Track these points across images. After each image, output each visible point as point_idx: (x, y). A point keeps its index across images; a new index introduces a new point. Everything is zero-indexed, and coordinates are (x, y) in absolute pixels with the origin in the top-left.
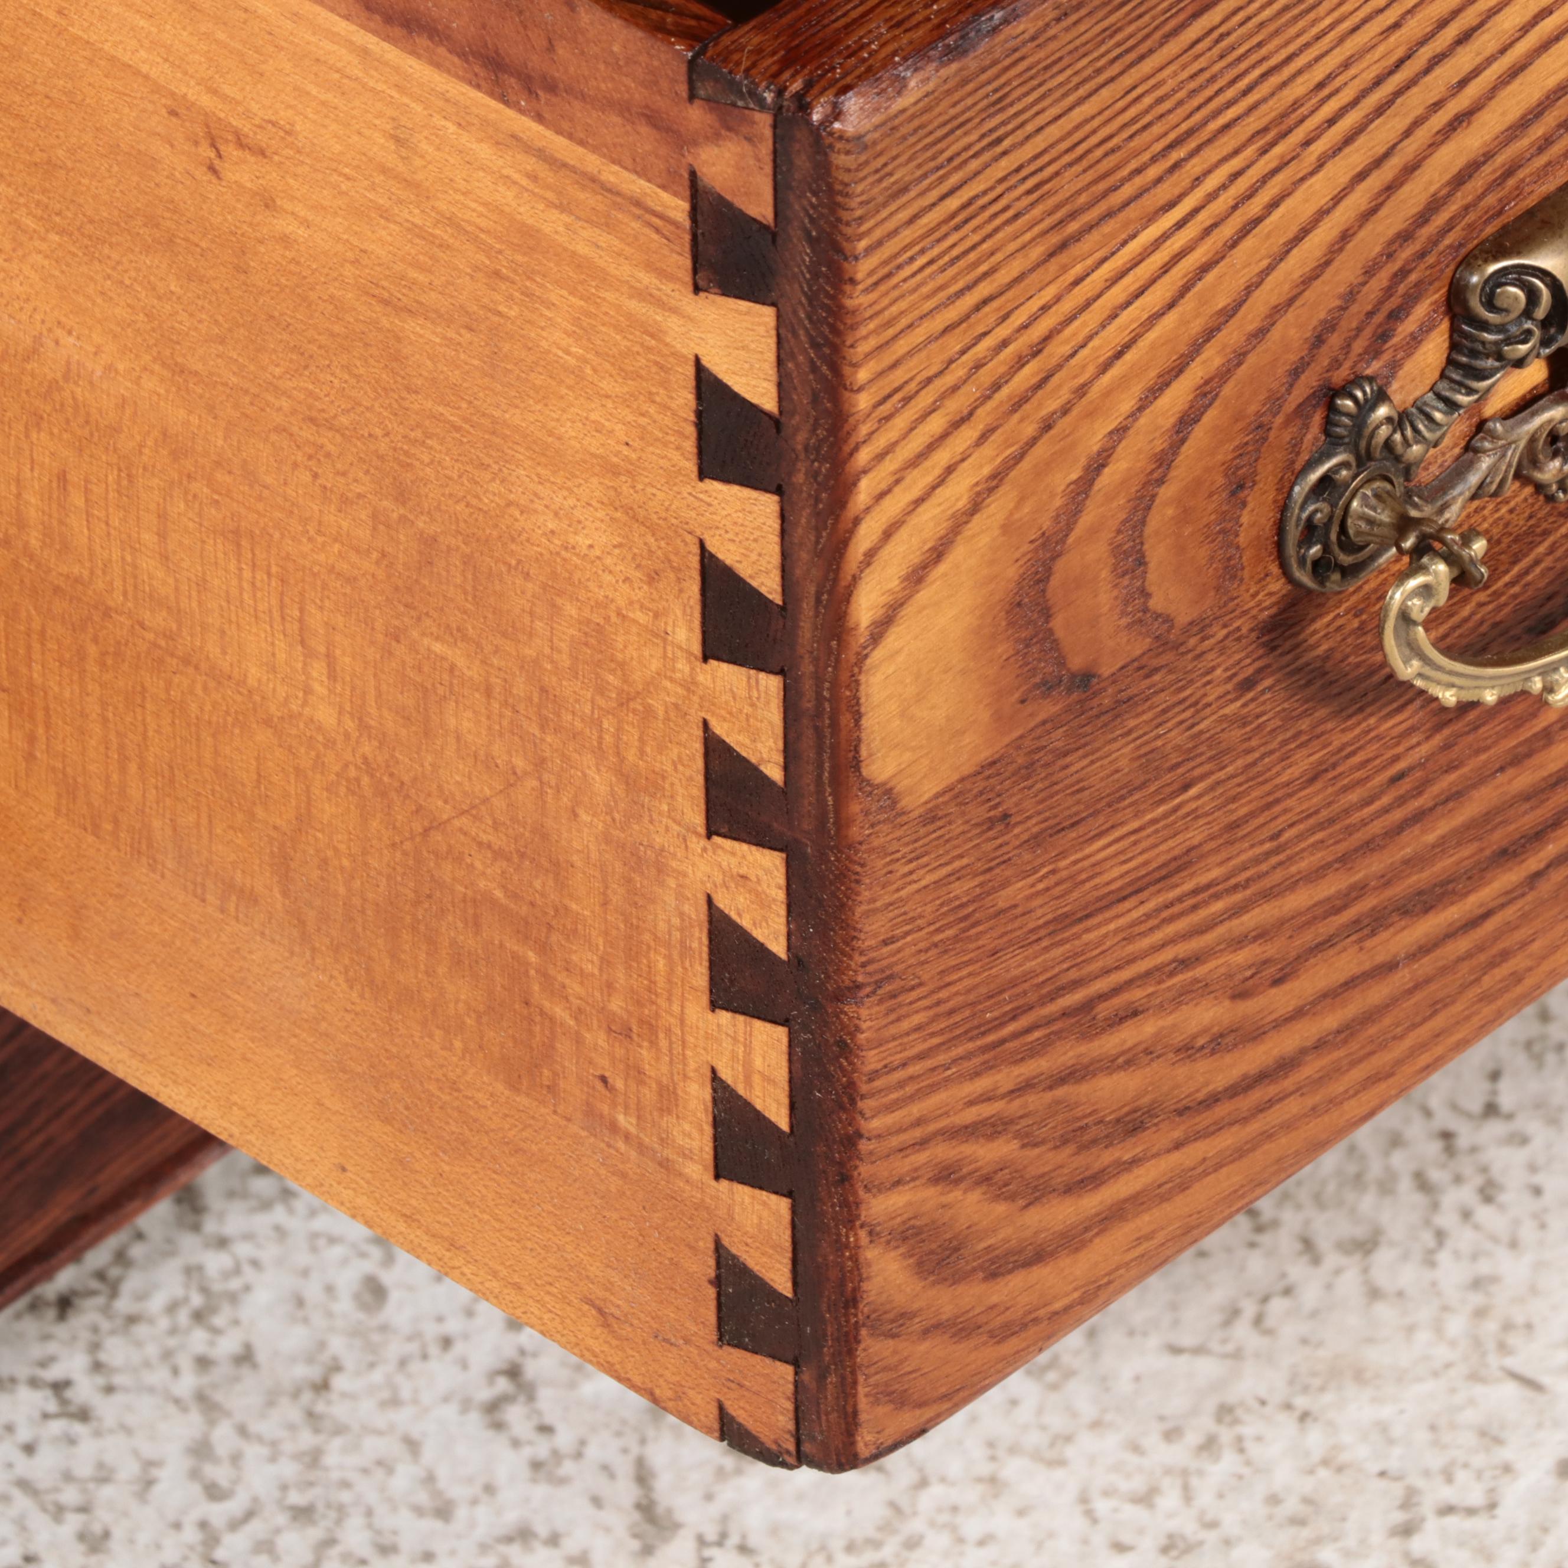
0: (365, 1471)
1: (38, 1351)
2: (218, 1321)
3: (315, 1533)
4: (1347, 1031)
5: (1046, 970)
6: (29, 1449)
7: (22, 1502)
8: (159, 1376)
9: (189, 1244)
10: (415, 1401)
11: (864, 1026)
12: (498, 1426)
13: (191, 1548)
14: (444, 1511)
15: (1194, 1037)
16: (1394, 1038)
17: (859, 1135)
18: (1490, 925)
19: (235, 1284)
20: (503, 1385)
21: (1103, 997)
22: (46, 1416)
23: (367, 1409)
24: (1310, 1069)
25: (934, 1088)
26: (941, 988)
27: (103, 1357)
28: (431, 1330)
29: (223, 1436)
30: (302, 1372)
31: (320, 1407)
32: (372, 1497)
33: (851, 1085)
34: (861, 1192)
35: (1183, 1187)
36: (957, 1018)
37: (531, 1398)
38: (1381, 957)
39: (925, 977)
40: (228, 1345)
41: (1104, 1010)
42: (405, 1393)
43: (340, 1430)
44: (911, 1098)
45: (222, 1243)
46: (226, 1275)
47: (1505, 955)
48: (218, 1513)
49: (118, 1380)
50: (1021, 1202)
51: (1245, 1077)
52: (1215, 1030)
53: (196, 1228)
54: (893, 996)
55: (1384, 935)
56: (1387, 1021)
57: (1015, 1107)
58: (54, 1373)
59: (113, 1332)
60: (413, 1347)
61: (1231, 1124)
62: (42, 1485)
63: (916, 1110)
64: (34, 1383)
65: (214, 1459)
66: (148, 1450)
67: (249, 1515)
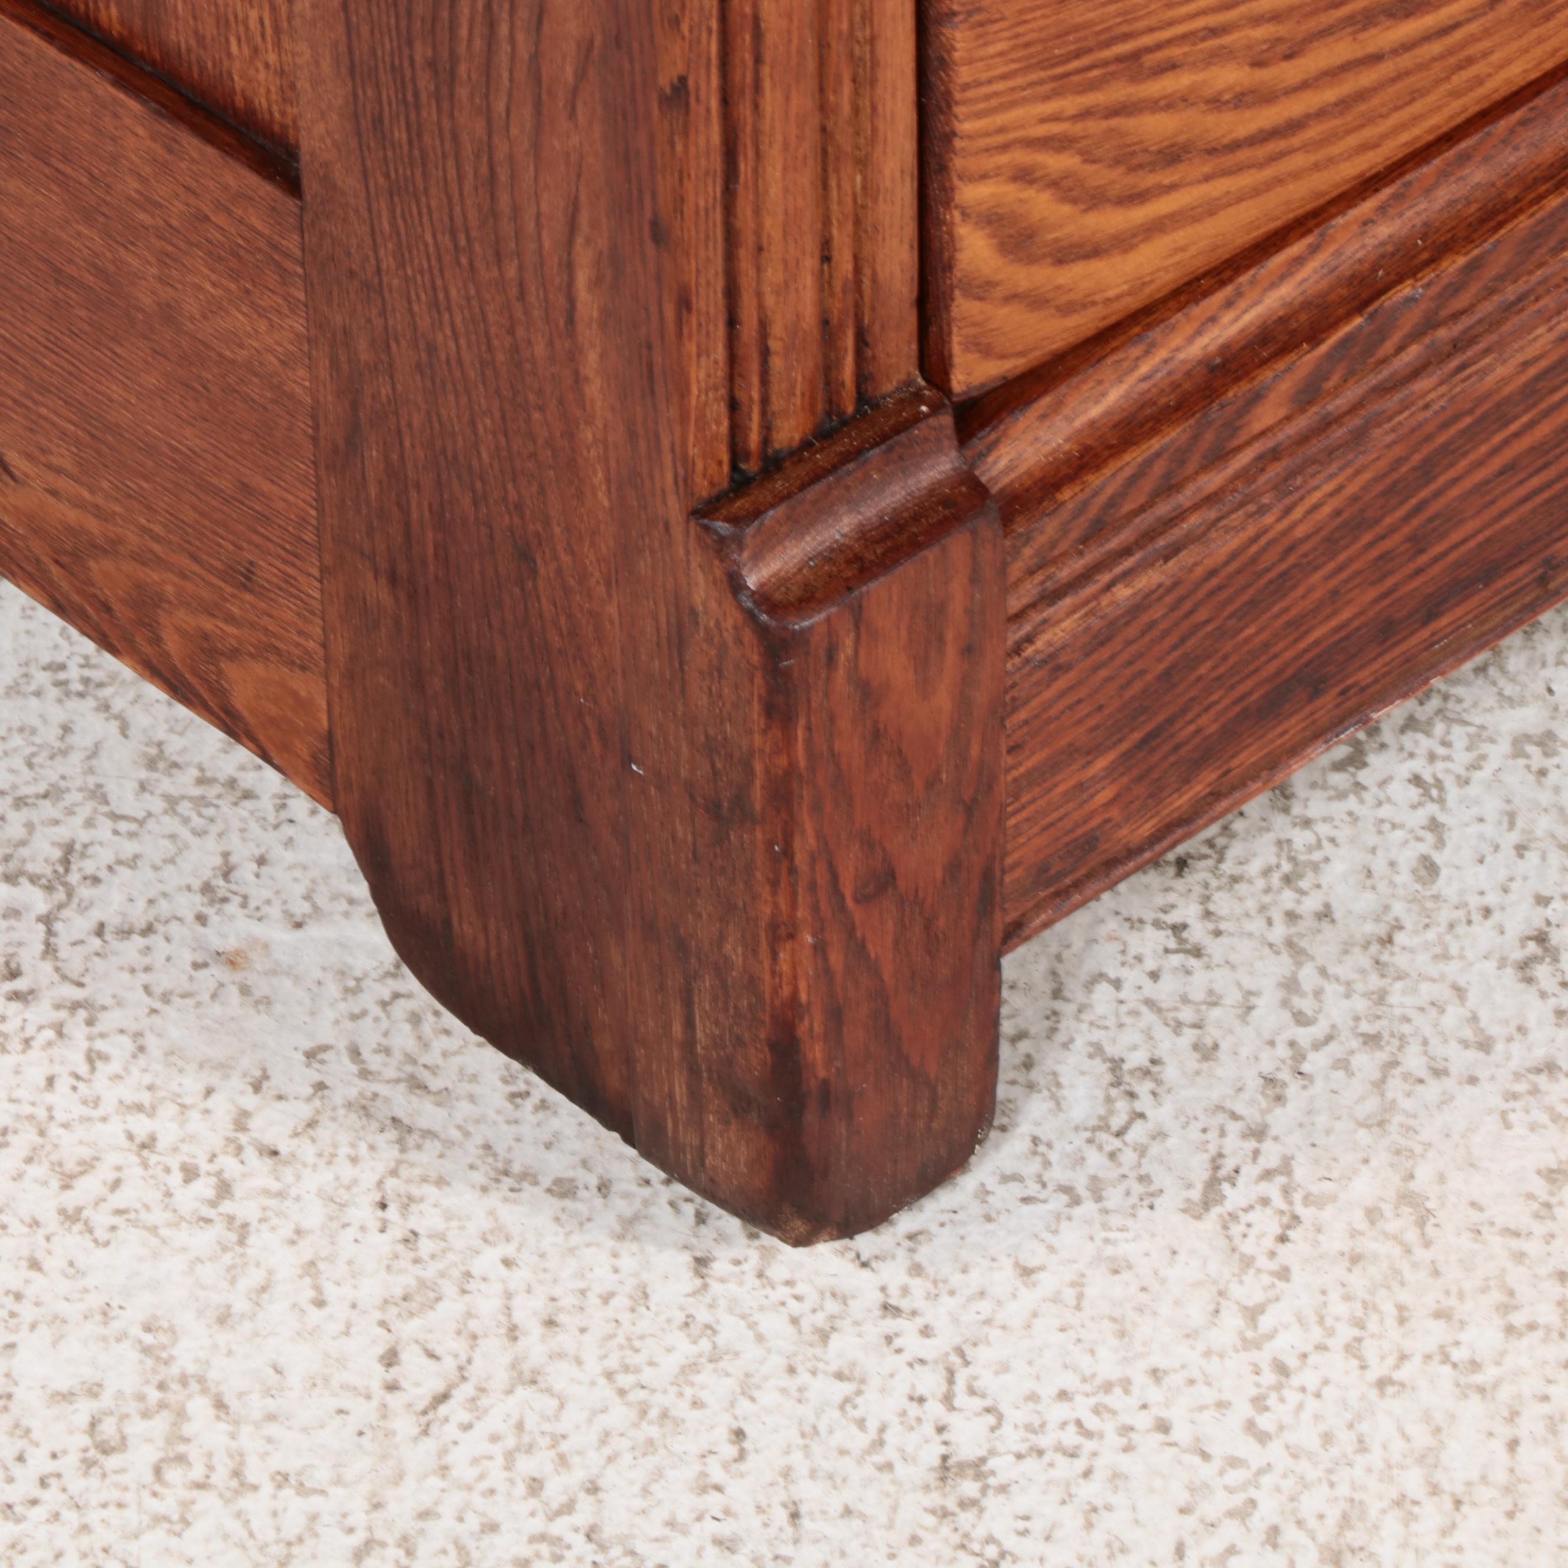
0: (1422, 1009)
1: (1160, 900)
2: (1303, 884)
3: (1382, 1056)
4: (1344, 105)
5: (1102, 21)
6: (1154, 976)
7: (1148, 1017)
8: (1256, 925)
9: (1279, 820)
10: (1462, 957)
11: (958, 46)
12: (1529, 980)
13: (1283, 1062)
14: (1485, 1045)
15: (1221, 93)
16: (1381, 116)
17: (954, 134)
18: (1458, 35)
19: (1317, 856)
20: (1532, 947)
21: (1149, 50)
22: (1167, 951)
23: (1422, 960)
24: (1312, 132)
25: (1013, 104)
26: (1019, 24)
27: (1212, 907)
28: (1474, 901)
29: (1308, 976)
30: (1370, 928)
31: (1385, 957)
32: (1428, 1031)
33: (948, 93)
34: (956, 182)
35: (1212, 213)
36: (1032, 50)
37: (1556, 960)
38: (1371, 48)
39: (1007, 13)
40: (1311, 904)
41: (1149, 60)
42: (1454, 950)
43: (1401, 976)
44: (995, 110)
45: (1307, 823)
46: (1310, 849)
47: (1470, 61)
48: (1304, 1035)
49: (1223, 926)
50: (1083, 207)
51: (1261, 131)
52: (1238, 89)
53: (1286, 810)
54: (981, 24)
55: (1373, 31)
56: (1375, 101)
57: (1077, 128)
58: (1173, 918)
59: (1219, 888)
60: (1460, 914)
61: (1249, 167)
62: (1164, 1005)
63: (999, 119)
64: (1157, 924)
65: (1303, 995)
66: (1248, 983)
67: (1329, 1038)
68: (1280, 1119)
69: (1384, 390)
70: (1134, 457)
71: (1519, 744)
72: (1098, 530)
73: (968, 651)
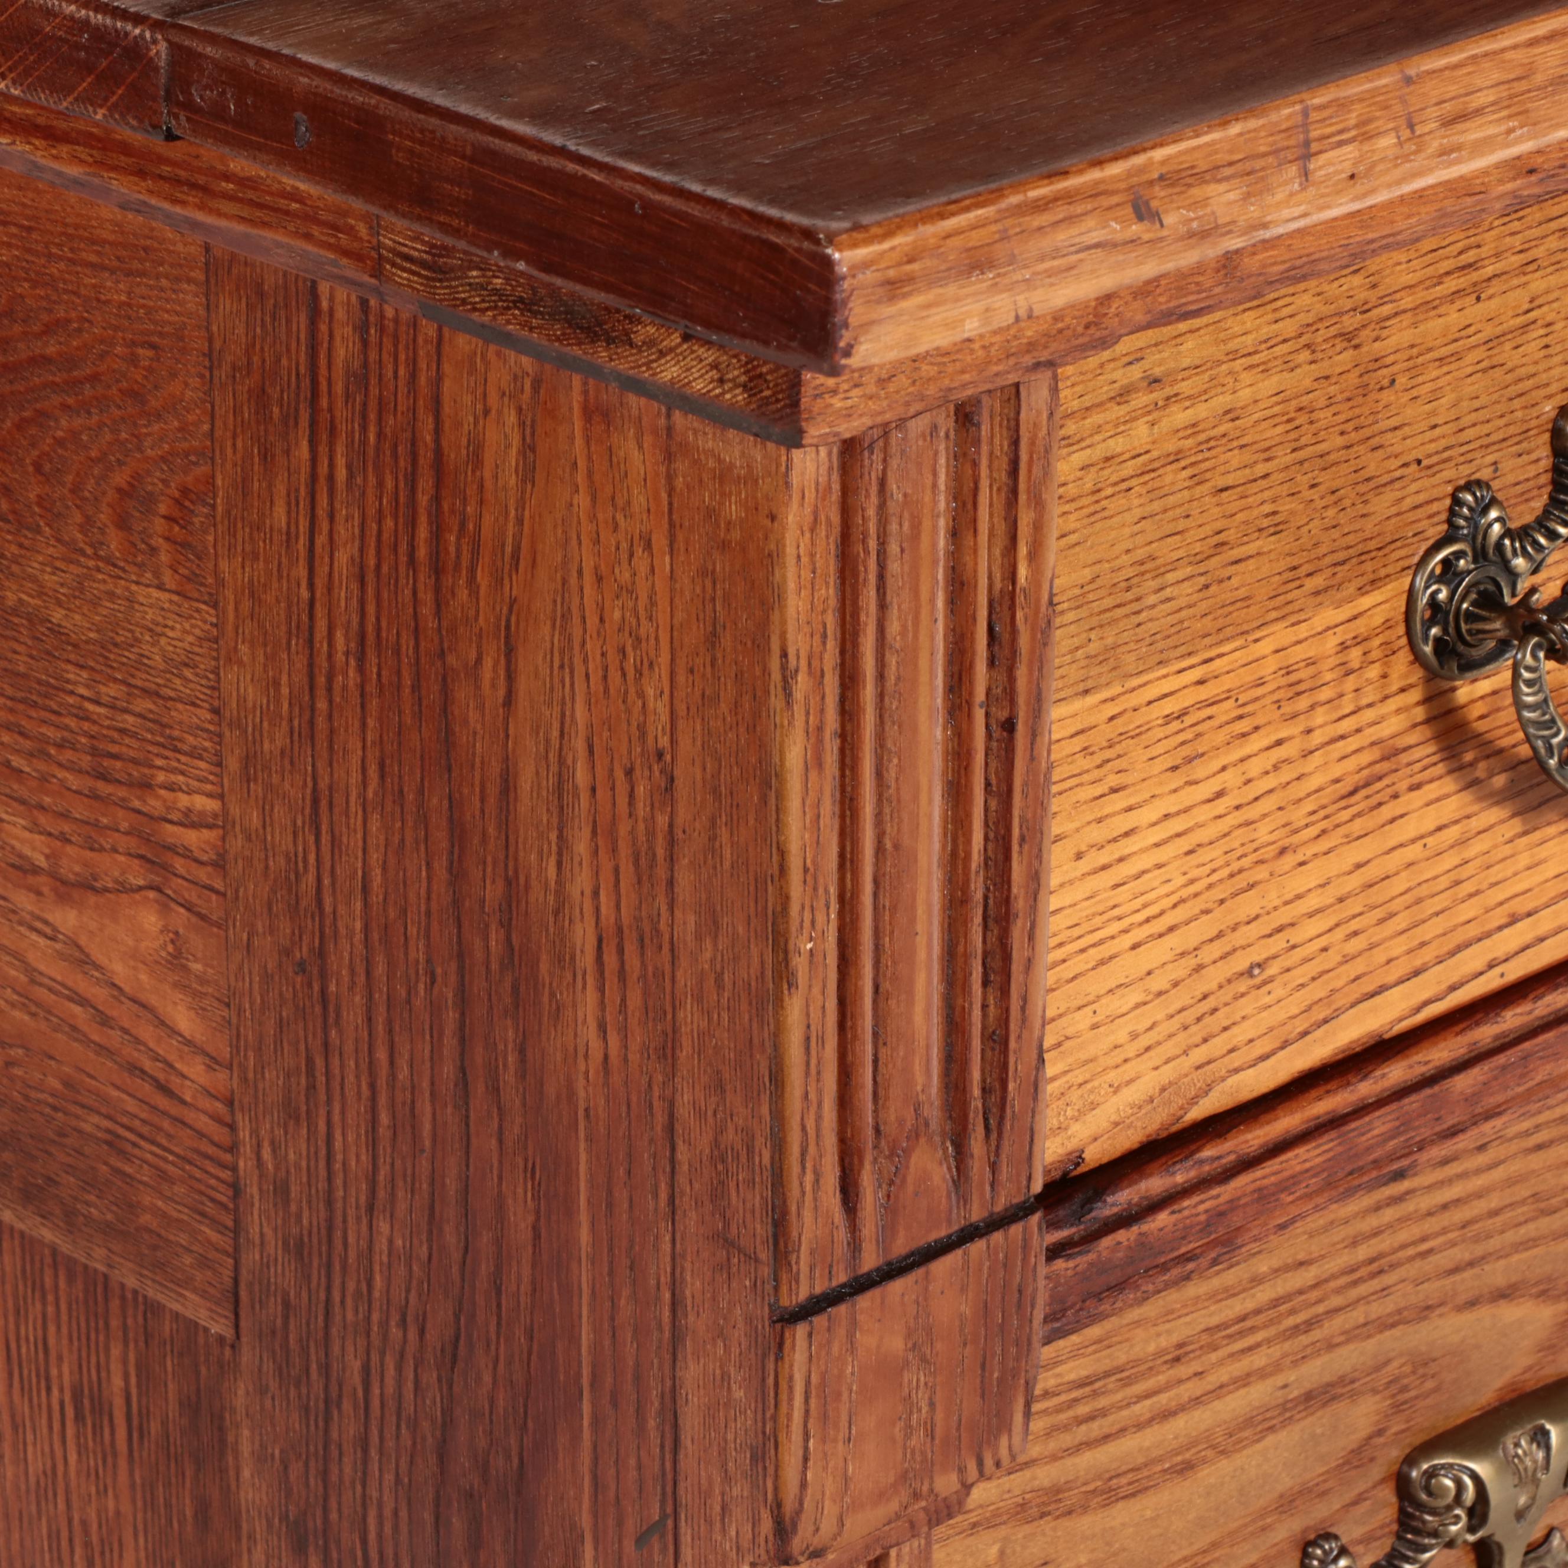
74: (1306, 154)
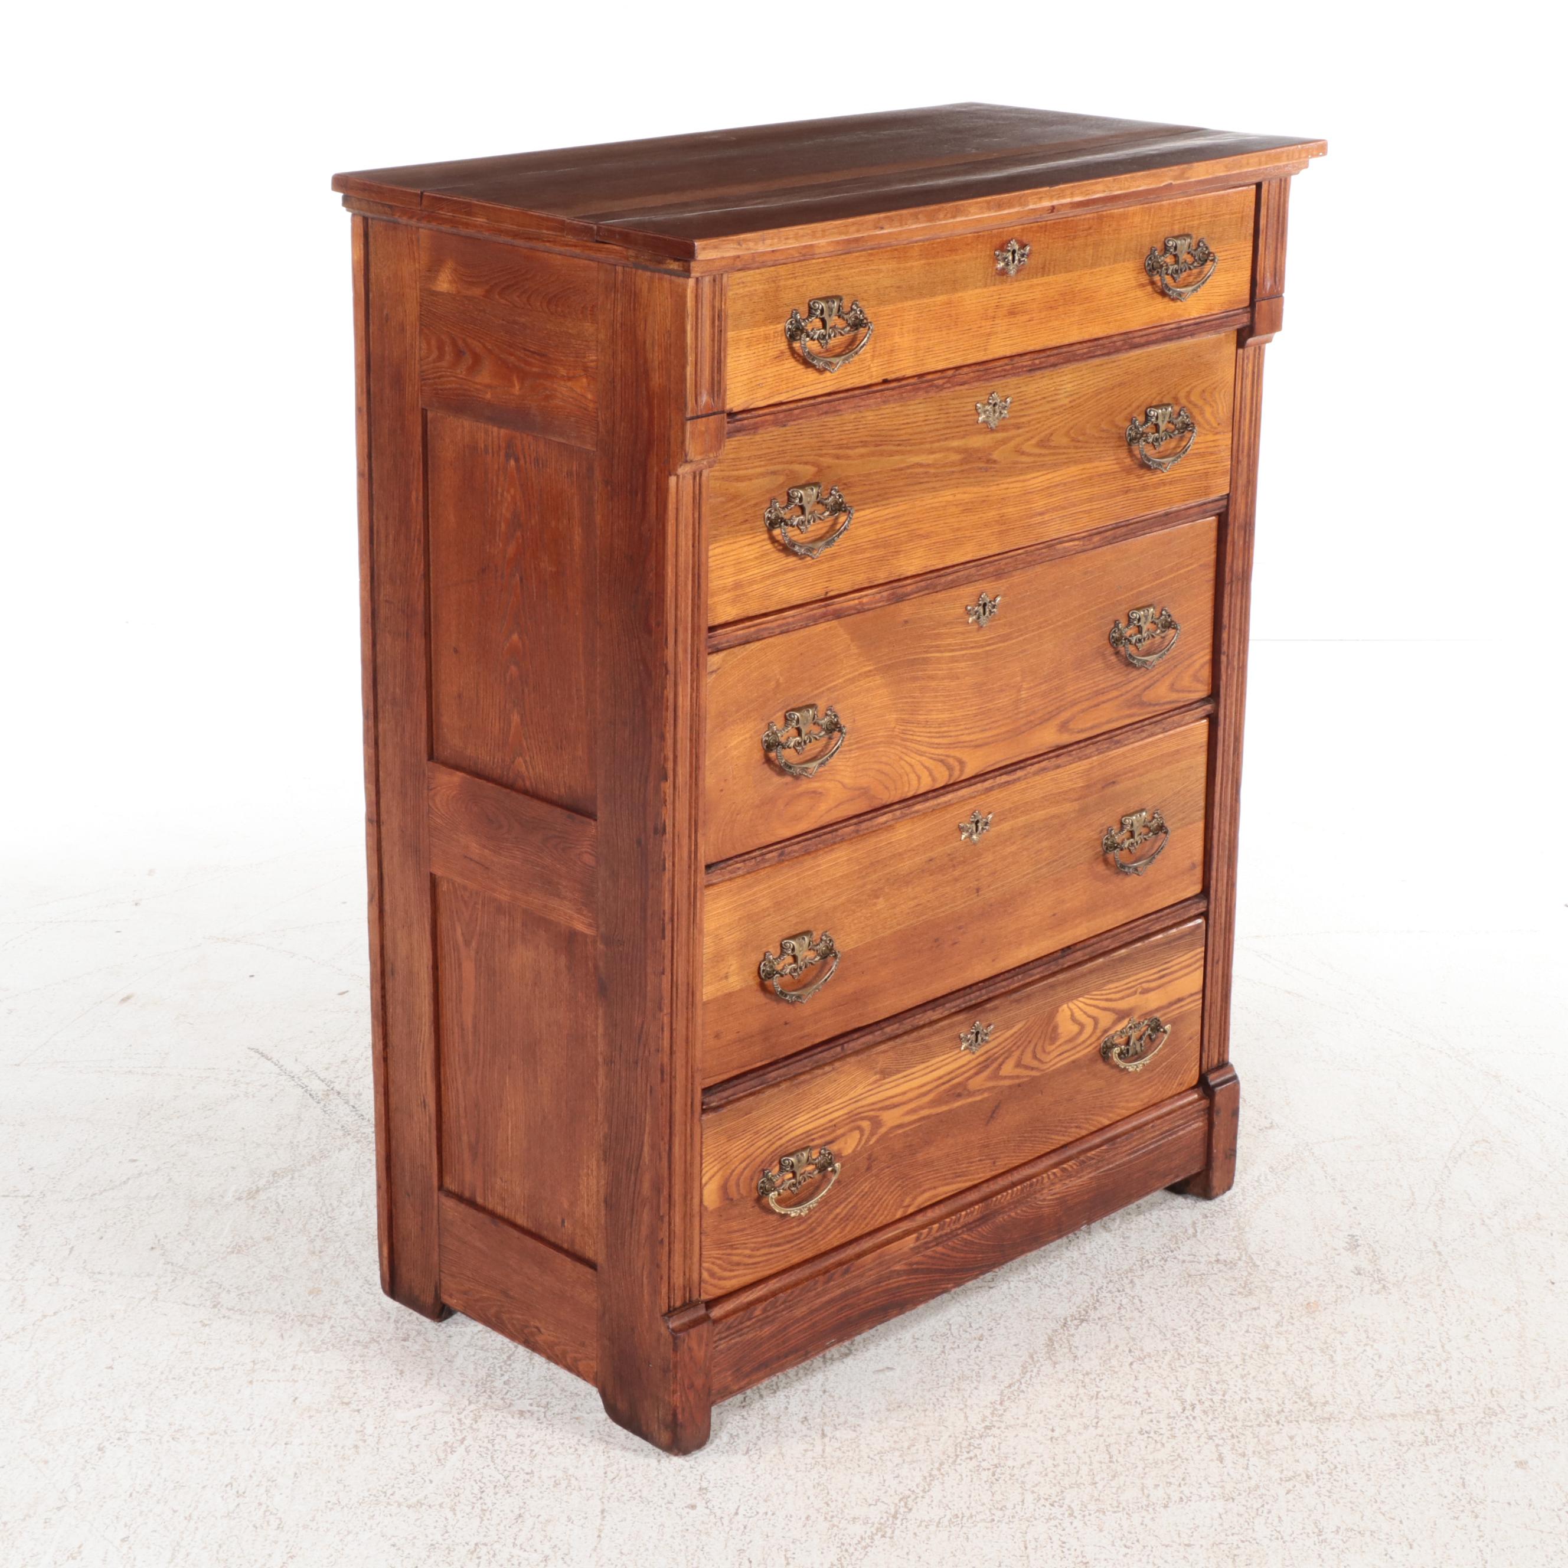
21: (734, 1245)
24: (763, 1265)
25: (714, 1251)
41: (734, 1247)
50: (724, 1271)
51: (753, 1263)
52: (749, 1254)
56: (773, 1261)
57: (722, 1257)
68: (759, 1442)
69: (777, 1312)
70: (735, 1316)
71: (803, 1391)
72: (729, 1328)
73: (707, 1345)
74: (764, 240)
